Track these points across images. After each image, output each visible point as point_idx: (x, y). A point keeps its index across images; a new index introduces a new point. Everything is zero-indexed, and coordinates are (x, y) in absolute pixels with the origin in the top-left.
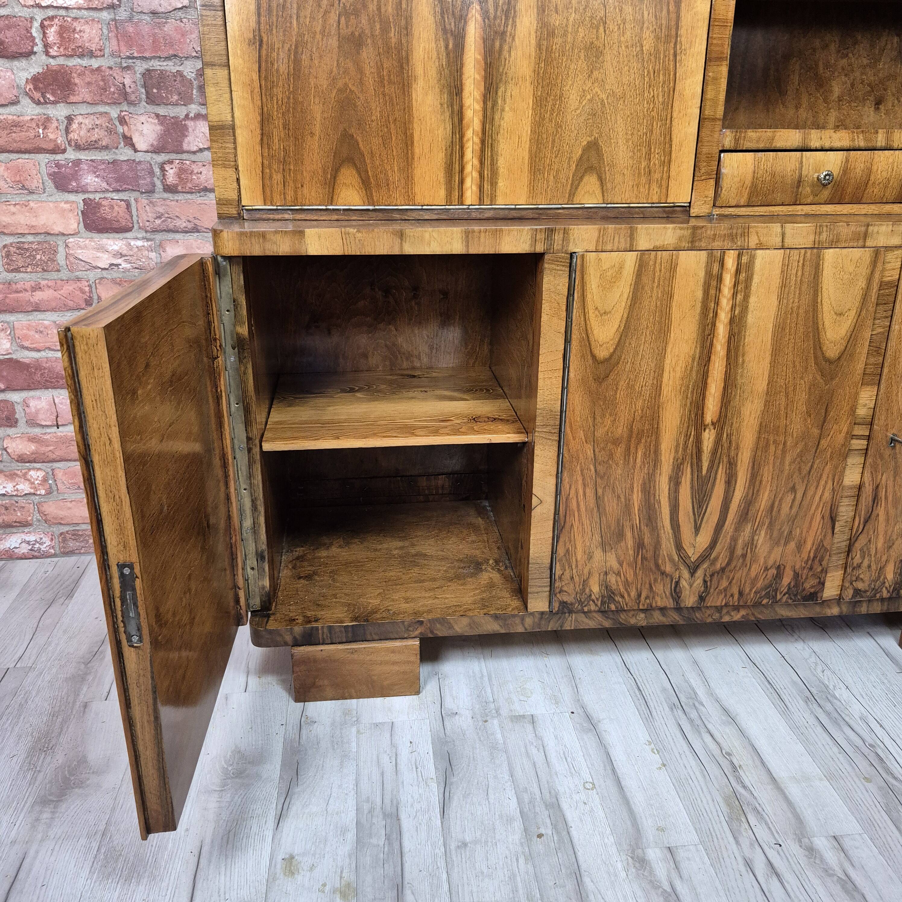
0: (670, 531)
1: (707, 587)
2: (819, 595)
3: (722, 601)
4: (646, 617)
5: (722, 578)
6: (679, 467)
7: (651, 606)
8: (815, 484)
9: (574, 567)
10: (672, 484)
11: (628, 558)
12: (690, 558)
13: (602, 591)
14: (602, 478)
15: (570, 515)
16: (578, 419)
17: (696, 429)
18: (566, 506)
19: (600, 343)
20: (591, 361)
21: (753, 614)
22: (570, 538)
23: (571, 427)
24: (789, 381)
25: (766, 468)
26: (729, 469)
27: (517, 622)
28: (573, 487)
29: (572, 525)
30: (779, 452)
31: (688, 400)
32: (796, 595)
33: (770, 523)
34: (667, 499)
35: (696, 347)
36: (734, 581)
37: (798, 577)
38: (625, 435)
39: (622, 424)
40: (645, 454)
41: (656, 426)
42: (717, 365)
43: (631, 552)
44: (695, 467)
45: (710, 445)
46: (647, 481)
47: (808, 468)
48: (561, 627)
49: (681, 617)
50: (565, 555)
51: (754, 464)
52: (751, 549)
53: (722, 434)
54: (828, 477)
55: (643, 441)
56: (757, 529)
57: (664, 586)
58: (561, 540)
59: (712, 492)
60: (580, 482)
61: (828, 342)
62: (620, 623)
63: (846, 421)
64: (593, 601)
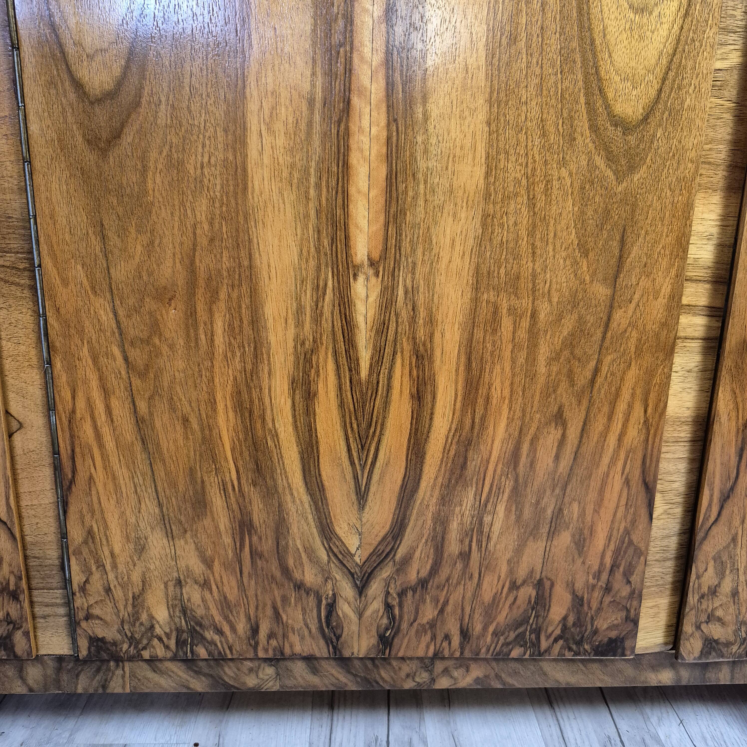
0: (306, 498)
1: (394, 618)
2: (628, 644)
3: (428, 647)
4: (278, 674)
5: (424, 602)
6: (308, 361)
7: (282, 653)
8: (606, 409)
9: (108, 567)
10: (297, 397)
11: (222, 552)
12: (352, 556)
13: (177, 620)
14: (143, 375)
15: (83, 456)
16: (67, 237)
17: (337, 274)
18: (72, 437)
19: (88, 51)
20: (72, 96)
21: (498, 677)
22: (90, 505)
23: (54, 257)
24: (534, 169)
25: (498, 369)
26: (418, 367)
27: (10, 674)
28: (80, 395)
29: (91, 478)
30: (522, 334)
31: (311, 205)
32: (579, 643)
33: (515, 491)
34: (290, 429)
35: (314, 74)
36: (449, 608)
37: (582, 605)
38: (181, 282)
39: (169, 253)
40: (231, 326)
41: (246, 263)
42: (365, 123)
43: (227, 540)
44: (343, 361)
45: (371, 313)
46: (244, 389)
47: (588, 374)
48: (104, 687)
49: (351, 677)
50: (86, 542)
51: (469, 360)
52: (479, 542)
53: (394, 288)
54: (633, 395)
55: (223, 295)
56: (487, 501)
57: (304, 614)
58: (73, 509)
59: (384, 418)
60: (94, 383)
61: (617, 79)
62: (226, 685)
63: (668, 270)
64: (160, 639)
